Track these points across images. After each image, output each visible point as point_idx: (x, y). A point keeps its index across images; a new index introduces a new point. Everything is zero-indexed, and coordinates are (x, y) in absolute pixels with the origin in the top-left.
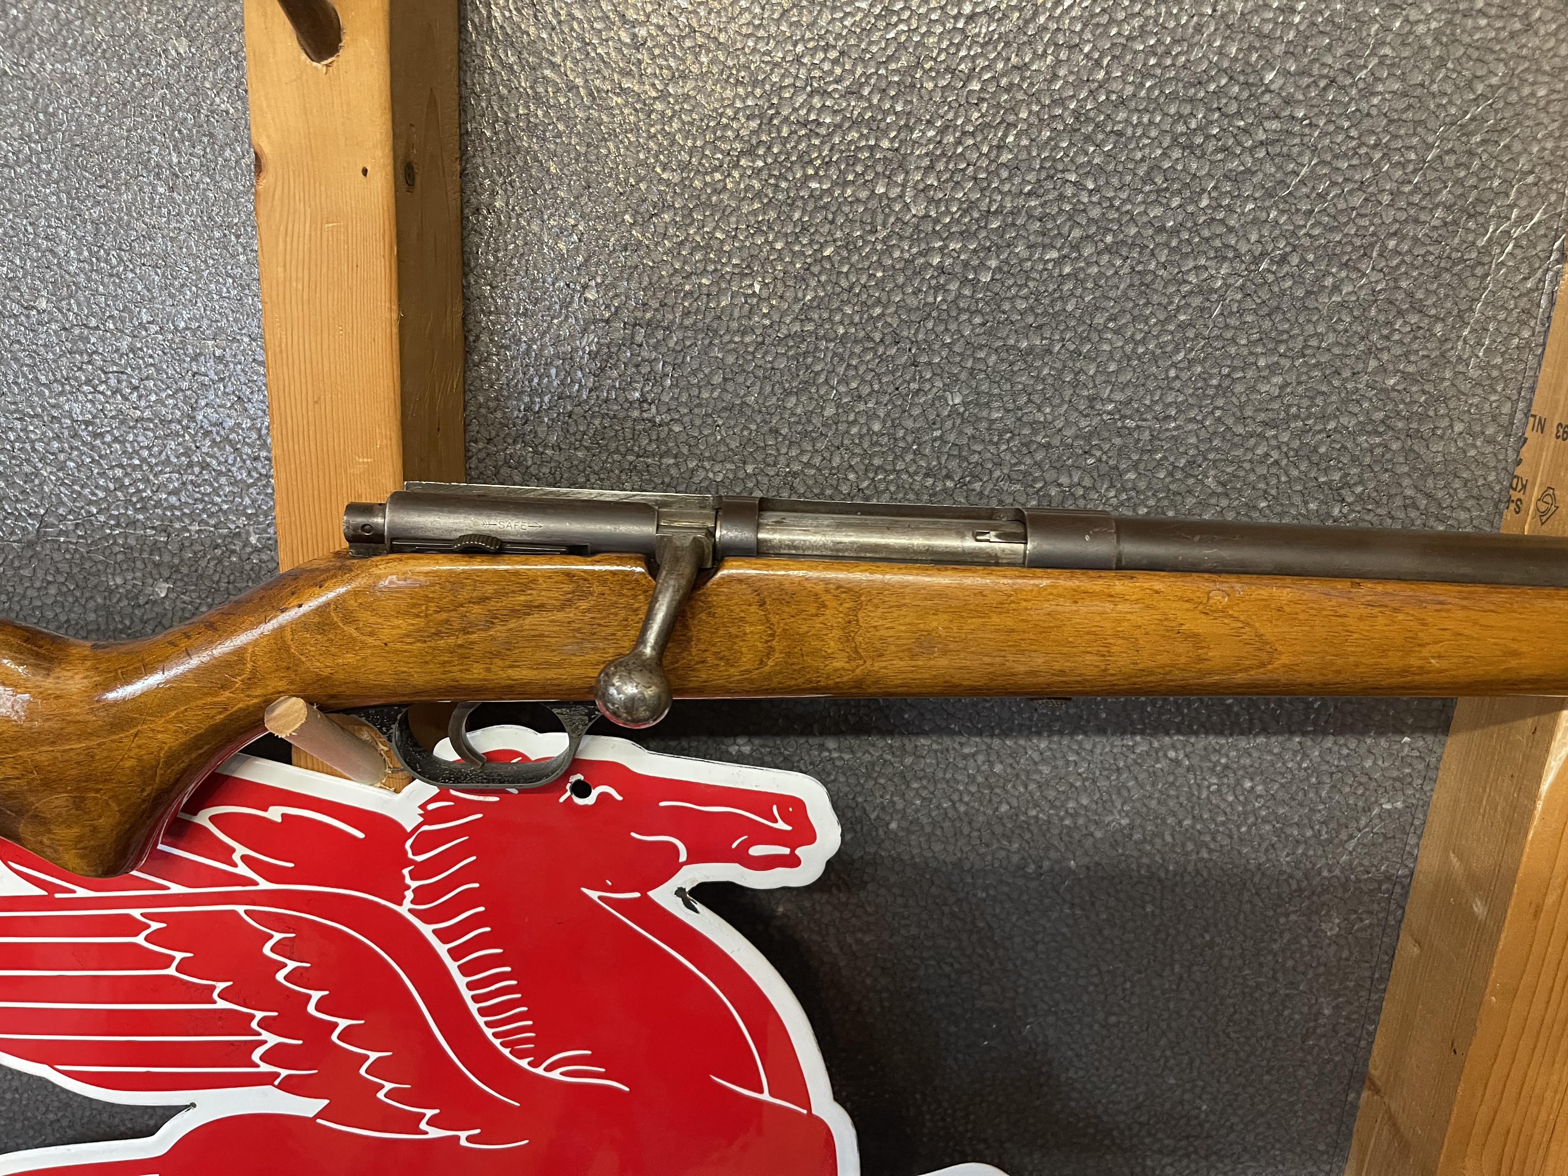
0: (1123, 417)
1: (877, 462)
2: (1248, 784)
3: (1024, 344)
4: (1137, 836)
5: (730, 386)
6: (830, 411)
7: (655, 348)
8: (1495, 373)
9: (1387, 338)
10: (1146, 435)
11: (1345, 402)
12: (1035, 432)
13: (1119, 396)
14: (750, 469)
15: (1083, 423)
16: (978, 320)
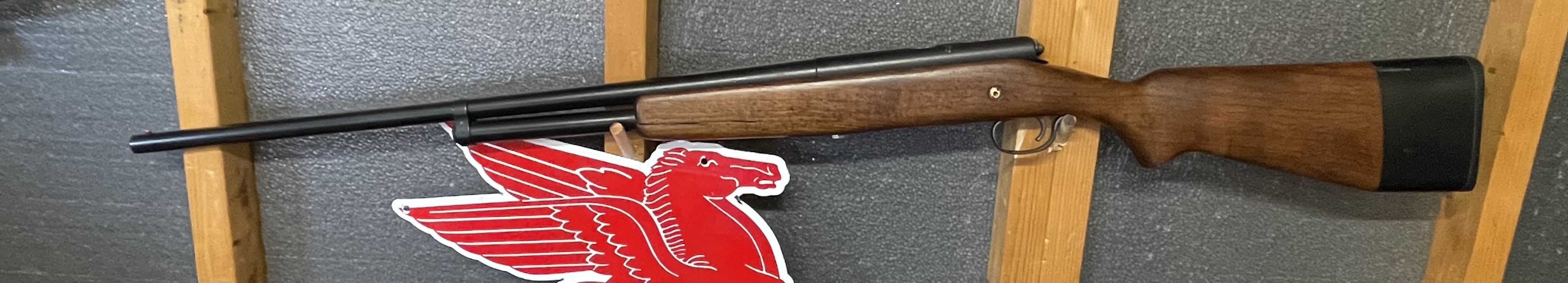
0: (880, 37)
1: (798, 52)
2: (933, 166)
3: (846, 13)
4: (895, 186)
5: (748, 27)
6: (782, 35)
7: (723, 15)
8: (1002, 21)
9: (966, 10)
10: (888, 43)
11: (954, 31)
12: (851, 42)
13: (878, 30)
14: (754, 55)
15: (867, 39)
16: (830, 5)
